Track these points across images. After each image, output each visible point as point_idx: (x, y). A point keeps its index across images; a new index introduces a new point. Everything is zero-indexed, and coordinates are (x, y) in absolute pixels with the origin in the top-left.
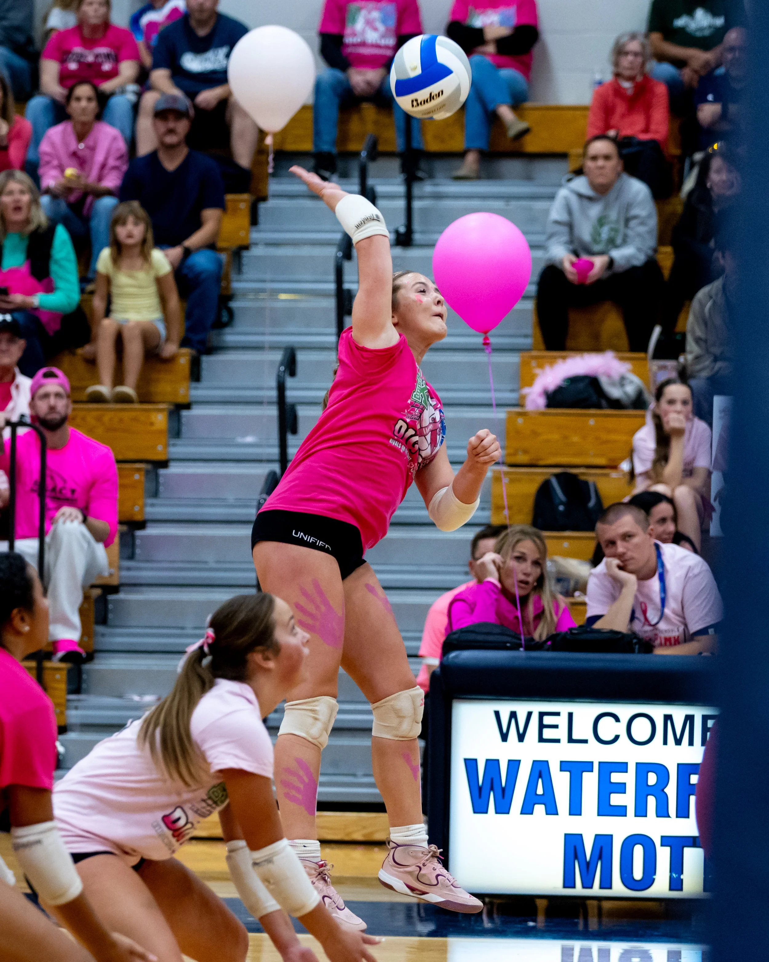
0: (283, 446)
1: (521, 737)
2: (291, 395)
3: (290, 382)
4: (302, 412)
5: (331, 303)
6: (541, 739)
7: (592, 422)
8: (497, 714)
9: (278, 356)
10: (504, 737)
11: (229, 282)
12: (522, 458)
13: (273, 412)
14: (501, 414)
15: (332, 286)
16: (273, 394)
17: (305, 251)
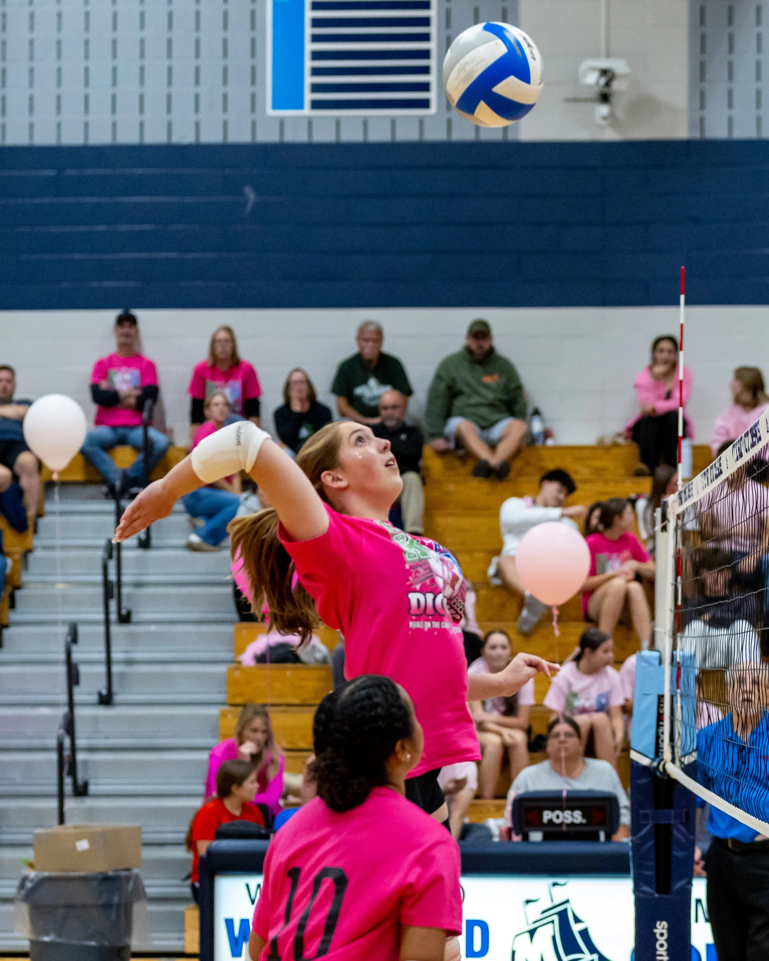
0: (71, 694)
2: (76, 657)
3: (74, 648)
4: (83, 669)
5: (100, 591)
7: (289, 673)
8: (248, 886)
9: (64, 630)
11: (20, 575)
12: (239, 700)
13: (62, 669)
14: (222, 669)
15: (99, 578)
16: (62, 656)
17: (74, 553)
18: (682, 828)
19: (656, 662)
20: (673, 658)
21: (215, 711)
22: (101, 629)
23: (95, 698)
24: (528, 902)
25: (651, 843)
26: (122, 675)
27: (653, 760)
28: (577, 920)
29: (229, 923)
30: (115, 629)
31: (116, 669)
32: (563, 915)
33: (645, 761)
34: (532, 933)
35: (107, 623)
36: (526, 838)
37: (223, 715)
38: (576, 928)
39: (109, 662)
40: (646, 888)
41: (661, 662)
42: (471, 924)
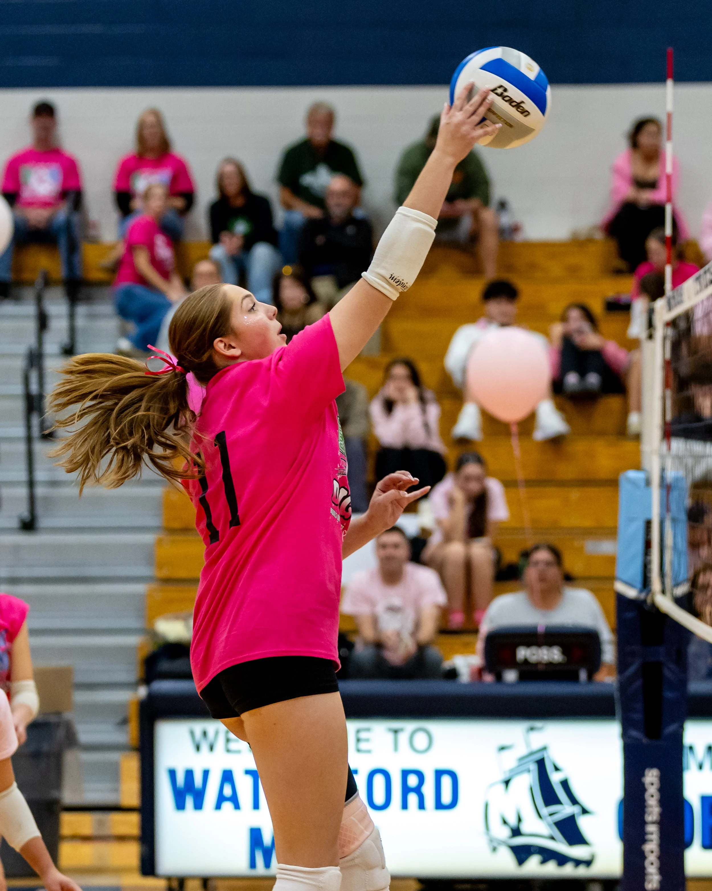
1: (211, 748)
5: (21, 405)
6: (228, 751)
8: (192, 732)
10: (198, 748)
12: (177, 525)
14: (158, 491)
15: (20, 390)
18: (672, 666)
19: (642, 484)
20: (662, 478)
21: (149, 538)
22: (22, 447)
23: (15, 523)
24: (502, 748)
25: (638, 683)
26: (46, 499)
27: (641, 591)
28: (557, 769)
29: (172, 773)
30: (39, 447)
31: (40, 491)
32: (541, 764)
33: (631, 593)
34: (507, 783)
35: (29, 440)
36: (499, 678)
37: (160, 542)
38: (555, 778)
39: (31, 484)
40: (634, 733)
41: (648, 483)
42: (439, 774)
